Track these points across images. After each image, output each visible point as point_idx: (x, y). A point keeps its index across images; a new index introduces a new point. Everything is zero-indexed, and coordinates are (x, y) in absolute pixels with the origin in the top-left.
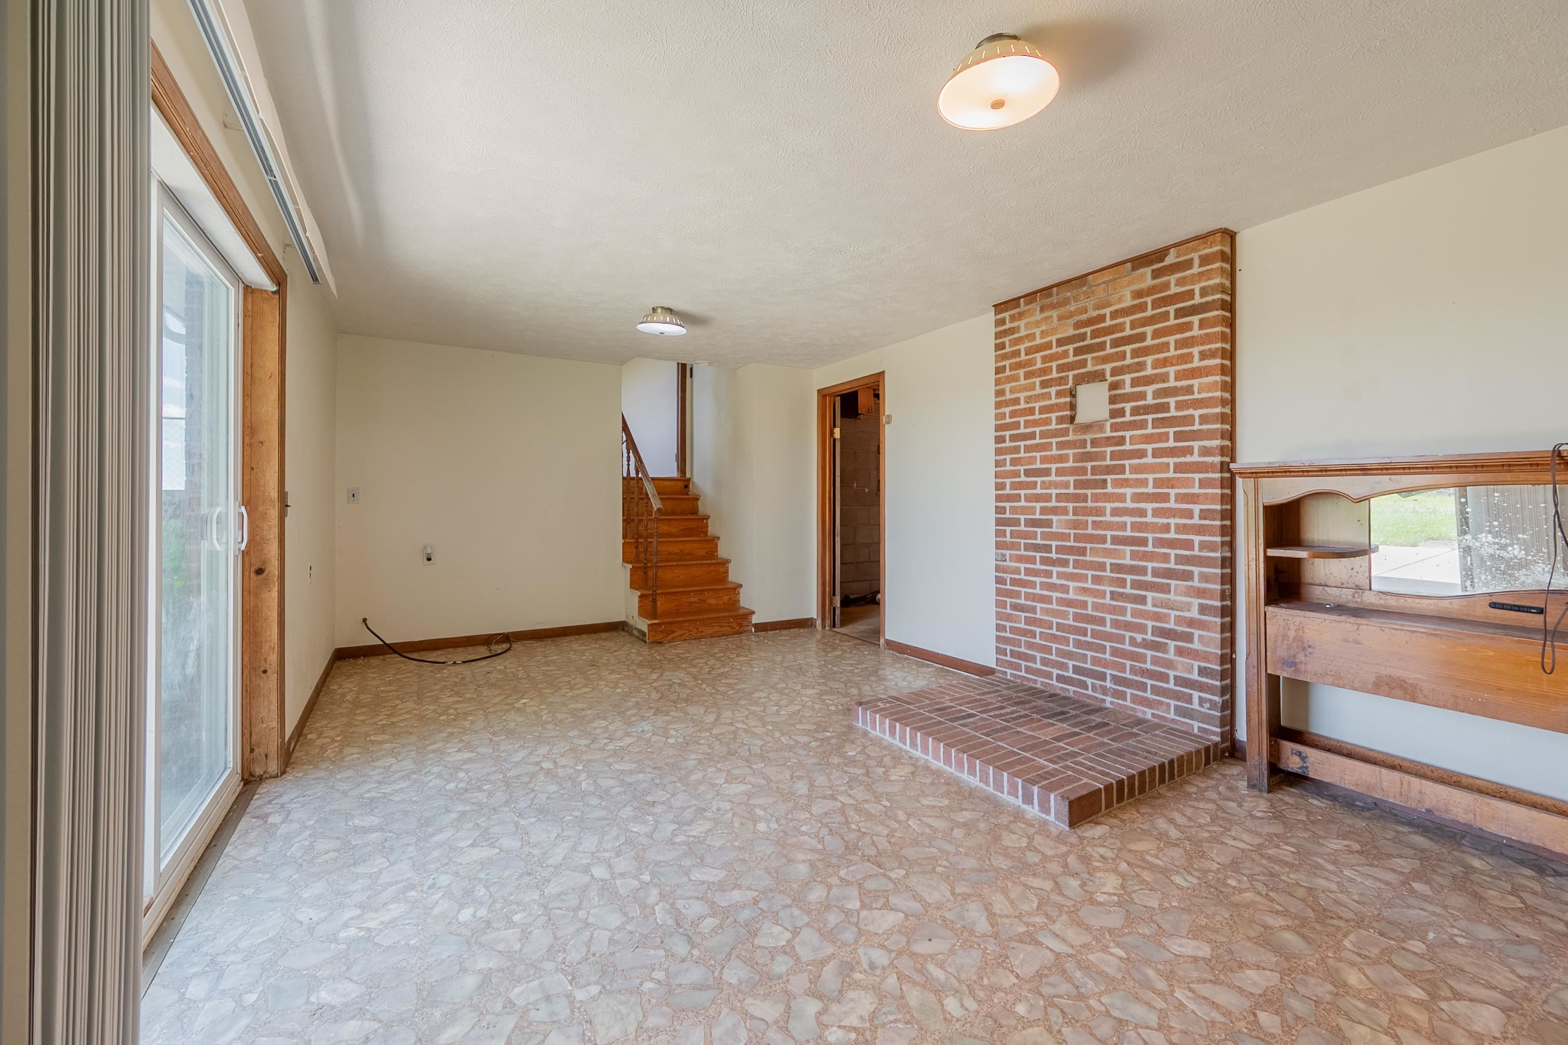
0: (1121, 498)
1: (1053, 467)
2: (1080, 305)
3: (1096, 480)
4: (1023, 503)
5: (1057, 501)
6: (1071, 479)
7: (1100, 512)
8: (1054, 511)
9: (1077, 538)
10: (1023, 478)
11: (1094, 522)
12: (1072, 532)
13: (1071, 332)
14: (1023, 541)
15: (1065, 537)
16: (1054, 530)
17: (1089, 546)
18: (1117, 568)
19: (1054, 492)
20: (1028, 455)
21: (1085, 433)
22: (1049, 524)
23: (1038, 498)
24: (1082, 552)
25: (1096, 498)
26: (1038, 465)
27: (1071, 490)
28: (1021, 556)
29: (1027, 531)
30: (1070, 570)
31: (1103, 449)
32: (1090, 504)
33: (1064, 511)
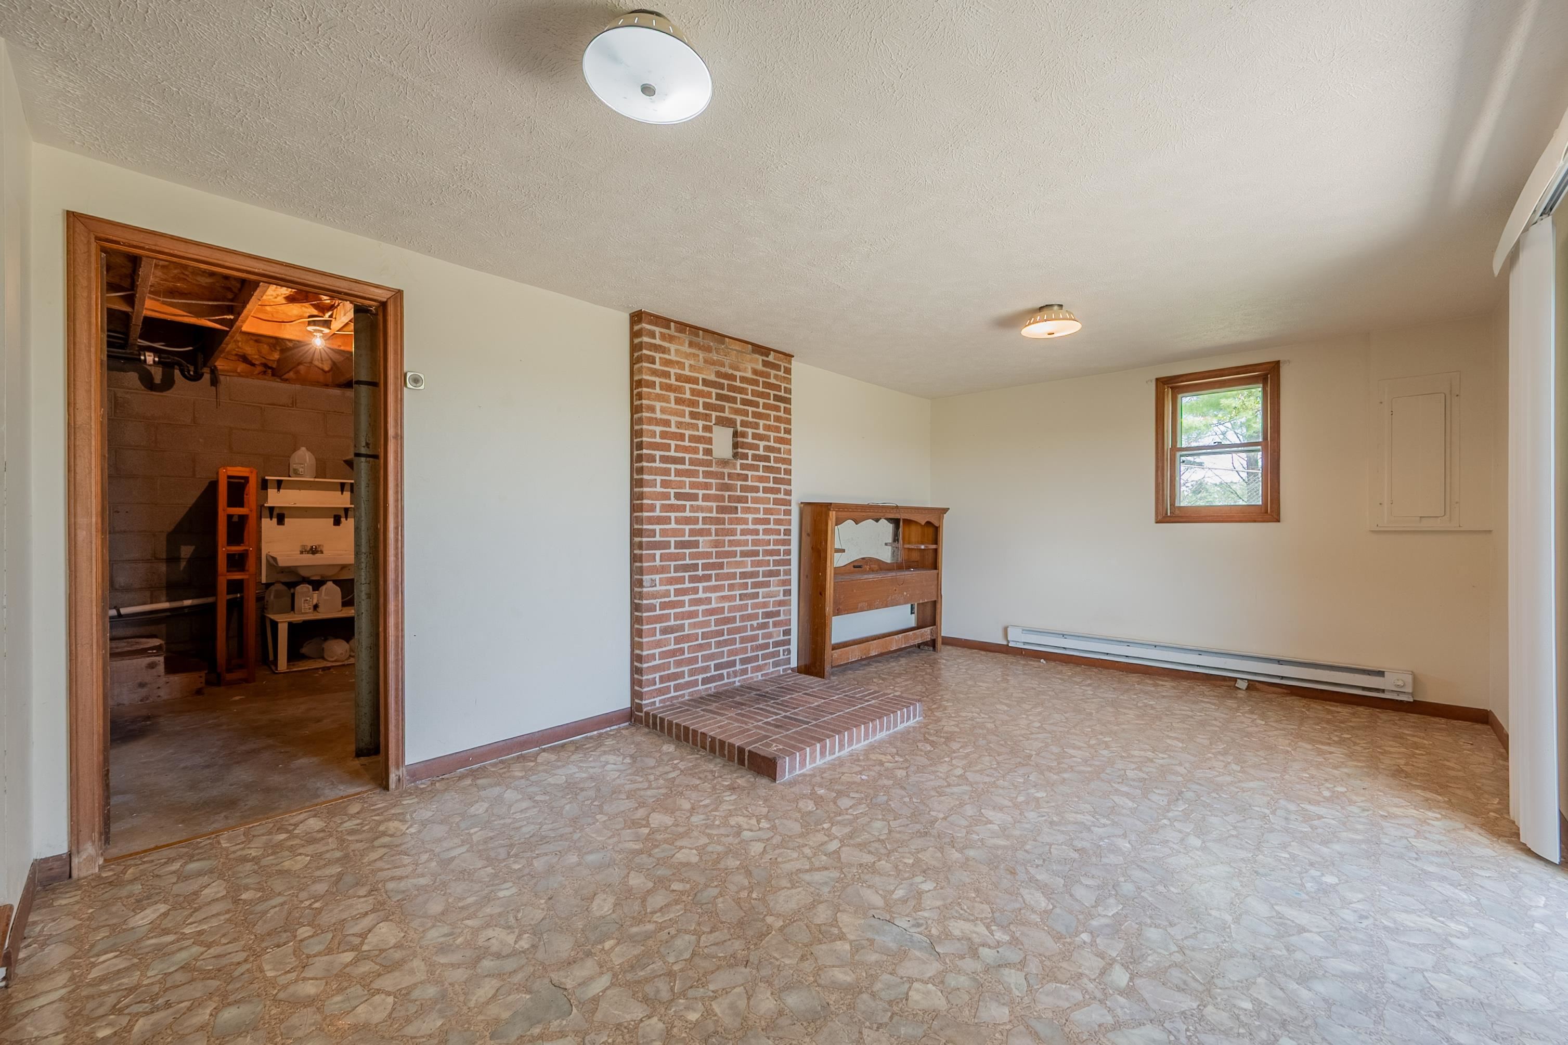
0: (745, 521)
1: (701, 493)
3: (731, 507)
4: (673, 525)
5: (703, 524)
6: (714, 505)
7: (732, 532)
8: (701, 532)
9: (719, 554)
10: (673, 501)
11: (729, 541)
12: (714, 550)
13: (712, 377)
14: (673, 563)
15: (708, 555)
16: (700, 550)
17: (725, 560)
18: (744, 575)
19: (701, 515)
20: (678, 479)
21: (724, 467)
22: (696, 544)
23: (688, 520)
24: (721, 566)
25: (731, 521)
26: (687, 490)
27: (714, 515)
28: (672, 578)
29: (678, 553)
30: (713, 583)
31: (736, 482)
32: (727, 526)
33: (708, 533)
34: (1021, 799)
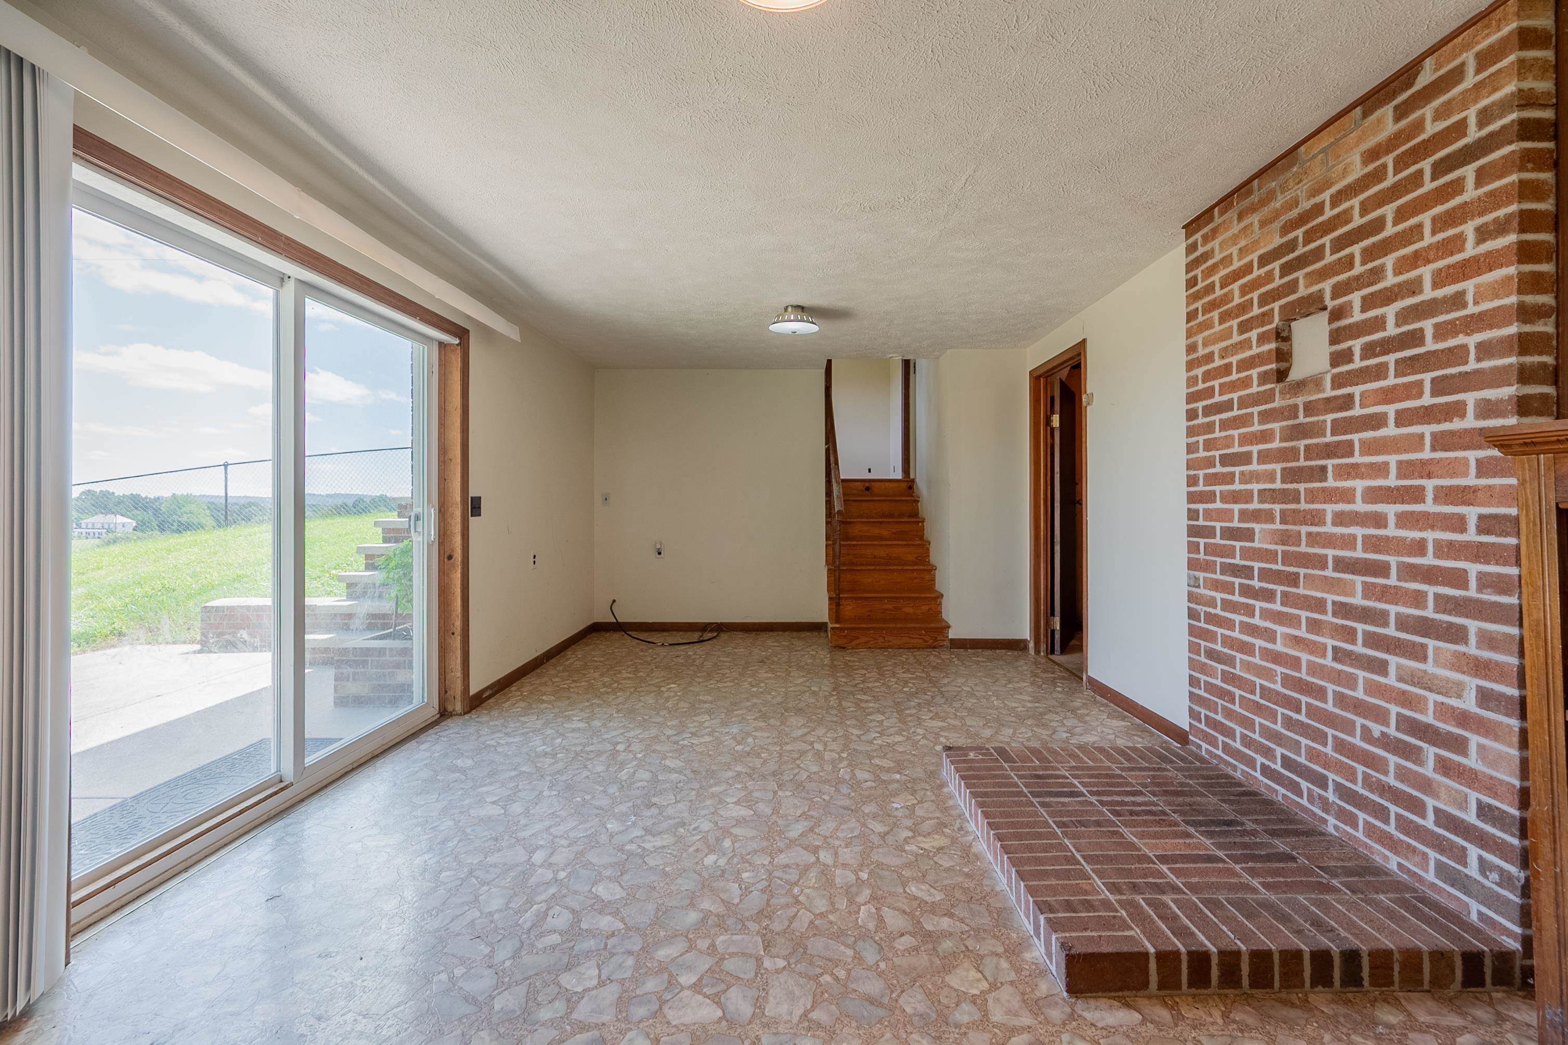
0: (1347, 496)
1: (1255, 449)
2: (1288, 196)
3: (1311, 468)
4: (1218, 505)
5: (1261, 501)
6: (1278, 467)
7: (1316, 518)
8: (1256, 516)
9: (1288, 558)
10: (1219, 469)
11: (1309, 534)
12: (1280, 548)
13: (1277, 241)
14: (1219, 560)
15: (1270, 556)
16: (1256, 544)
17: (1302, 571)
18: (1343, 610)
19: (1255, 487)
20: (1224, 434)
21: (1295, 395)
22: (1248, 535)
23: (1235, 497)
24: (1293, 580)
25: (1313, 496)
26: (1236, 449)
27: (1278, 485)
28: (1217, 581)
29: (1224, 545)
30: (1277, 606)
31: (1321, 418)
32: (1303, 506)
33: (1268, 517)
34: (727, 843)
